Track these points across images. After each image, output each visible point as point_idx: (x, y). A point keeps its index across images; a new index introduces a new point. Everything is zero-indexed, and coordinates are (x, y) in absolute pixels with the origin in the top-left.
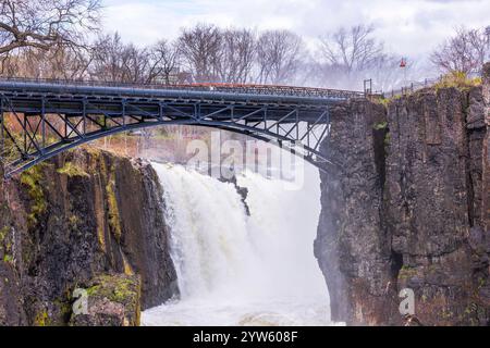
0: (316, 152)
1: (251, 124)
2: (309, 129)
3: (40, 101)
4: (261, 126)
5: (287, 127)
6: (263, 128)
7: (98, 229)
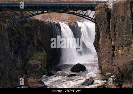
0: (93, 19)
1: (74, 12)
2: (91, 12)
3: (13, 7)
4: (77, 12)
5: (85, 12)
6: (77, 13)
7: (35, 41)
